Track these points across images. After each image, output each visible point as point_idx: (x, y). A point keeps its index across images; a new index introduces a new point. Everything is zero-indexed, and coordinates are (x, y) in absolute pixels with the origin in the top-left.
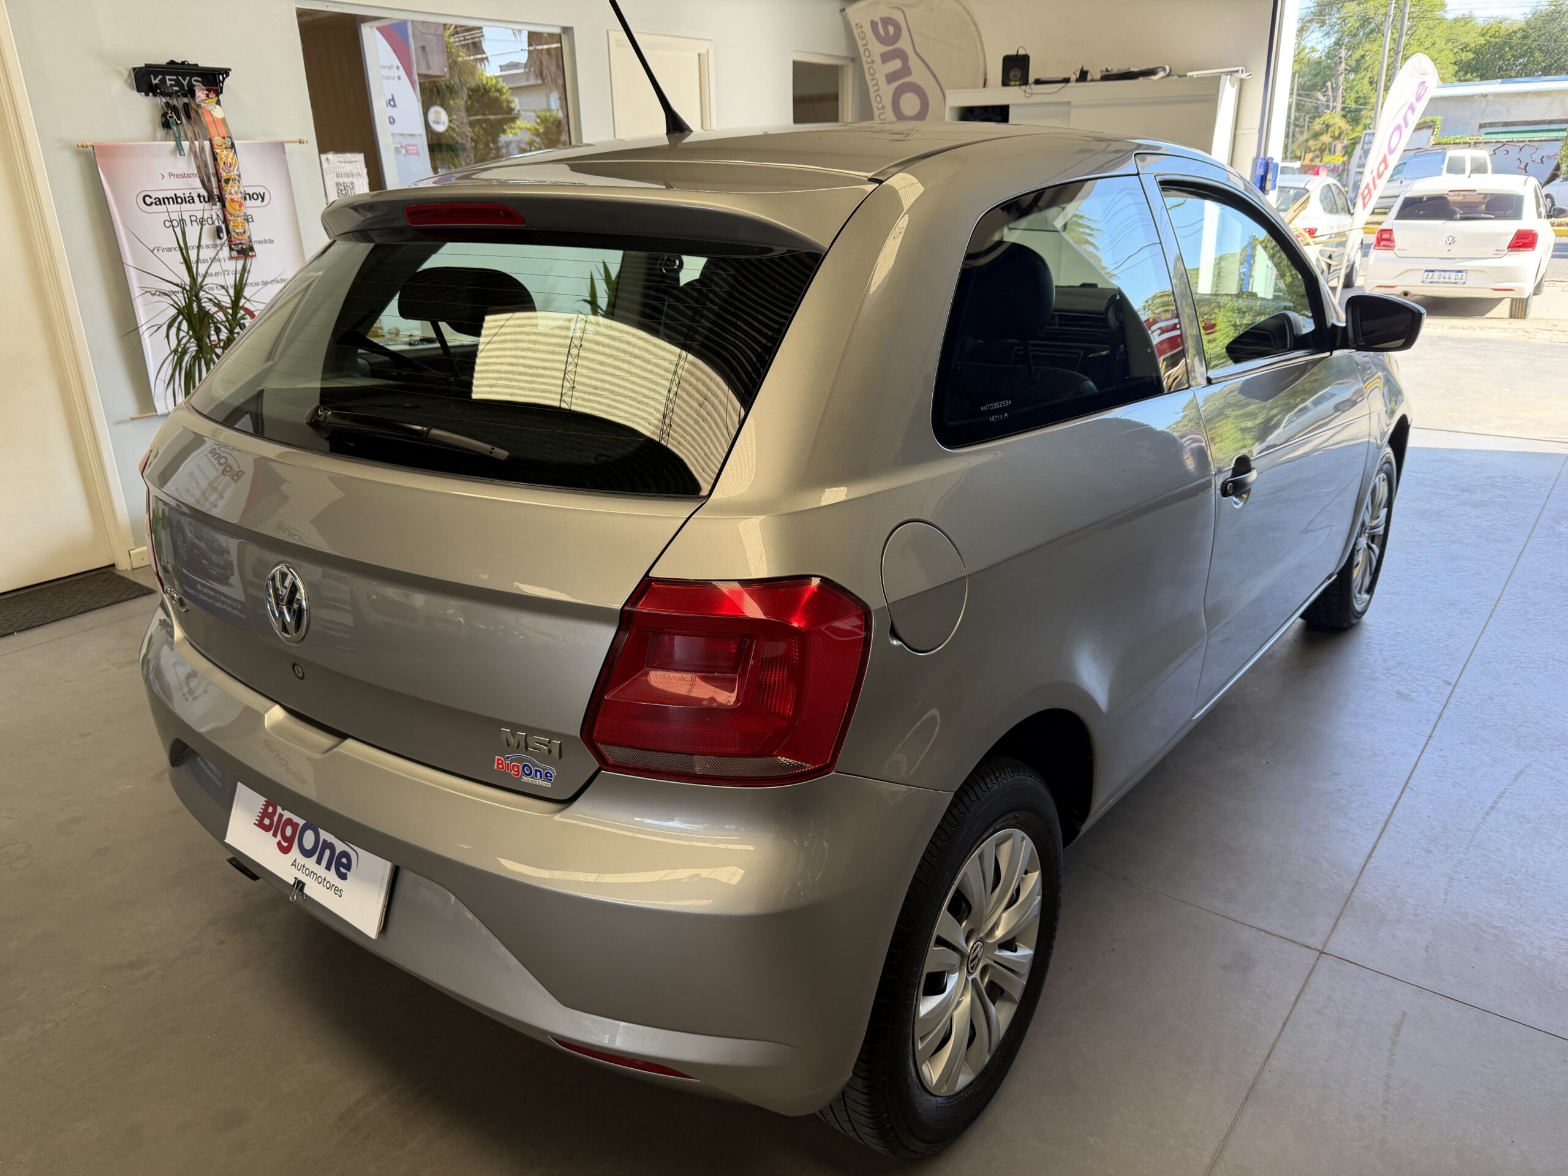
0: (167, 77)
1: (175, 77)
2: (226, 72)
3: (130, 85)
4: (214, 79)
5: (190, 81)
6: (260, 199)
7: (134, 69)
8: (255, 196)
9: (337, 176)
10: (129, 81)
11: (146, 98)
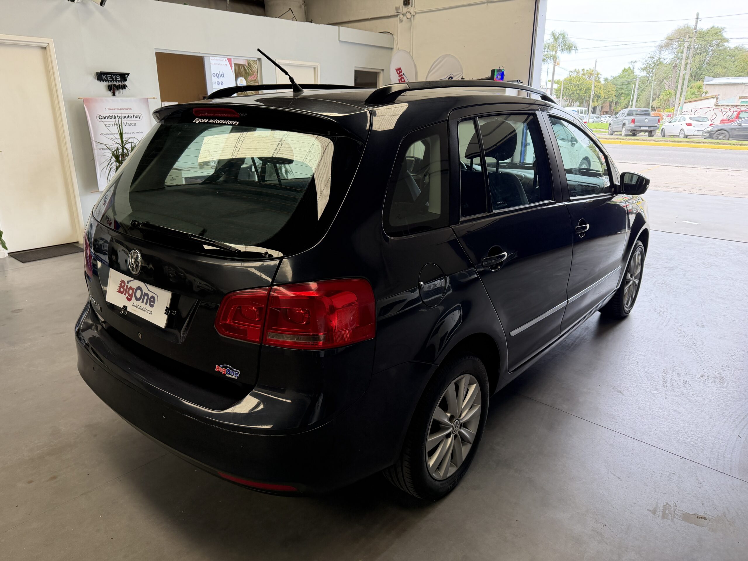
0: (108, 75)
1: (110, 76)
2: (128, 74)
3: (95, 78)
4: (124, 76)
5: (116, 77)
6: (139, 118)
7: (97, 73)
8: (137, 117)
10: (95, 77)
11: (100, 82)
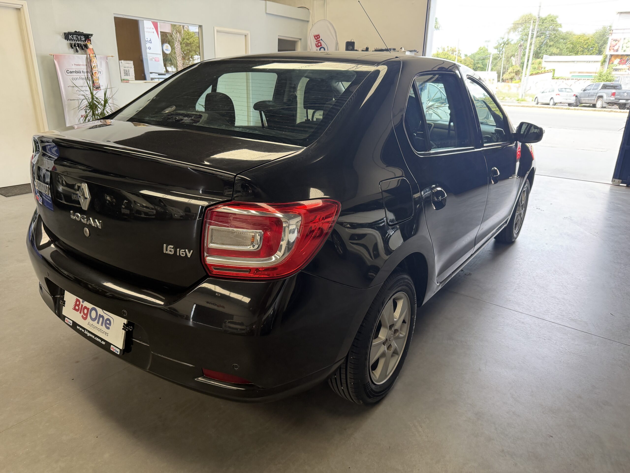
1: (76, 36)
2: (92, 35)
3: (63, 37)
4: (87, 37)
5: (81, 37)
6: (100, 73)
7: (65, 33)
9: (124, 67)
11: (67, 41)
